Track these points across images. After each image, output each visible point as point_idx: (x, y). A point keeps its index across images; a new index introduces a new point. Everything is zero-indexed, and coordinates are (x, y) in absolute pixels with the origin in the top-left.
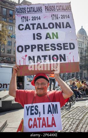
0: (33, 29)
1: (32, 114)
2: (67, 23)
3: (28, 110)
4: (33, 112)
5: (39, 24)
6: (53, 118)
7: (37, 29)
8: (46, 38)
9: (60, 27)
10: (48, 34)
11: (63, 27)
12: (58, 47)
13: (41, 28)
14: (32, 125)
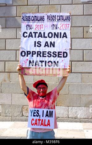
0: (35, 37)
1: (34, 116)
2: (65, 33)
3: (32, 113)
4: (35, 114)
5: (40, 33)
6: (49, 121)
7: (38, 37)
8: (45, 47)
9: (58, 37)
10: (47, 42)
11: (60, 37)
12: (53, 55)
13: (42, 37)
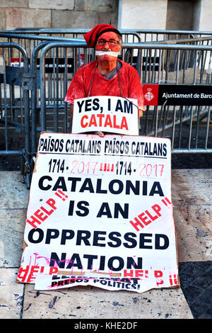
0: (73, 189)
2: (157, 184)
5: (88, 181)
7: (82, 190)
9: (137, 192)
10: (105, 205)
11: (145, 193)
12: (126, 242)
13: (92, 191)
14: (87, 124)
